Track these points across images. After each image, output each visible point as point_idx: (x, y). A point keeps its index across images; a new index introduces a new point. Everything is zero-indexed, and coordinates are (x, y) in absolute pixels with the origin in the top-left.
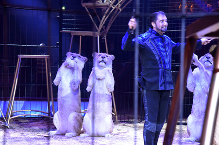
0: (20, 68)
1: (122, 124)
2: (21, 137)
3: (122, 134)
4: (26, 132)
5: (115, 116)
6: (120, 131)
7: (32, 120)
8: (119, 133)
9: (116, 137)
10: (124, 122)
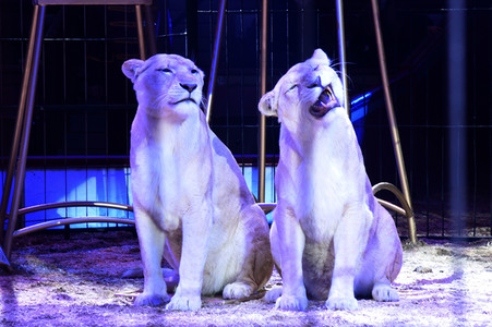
0: (43, 42)
1: (434, 248)
2: (55, 302)
3: (435, 286)
4: (75, 287)
5: (407, 217)
6: (427, 276)
7: (93, 241)
8: (424, 282)
9: (411, 296)
10: (441, 240)
